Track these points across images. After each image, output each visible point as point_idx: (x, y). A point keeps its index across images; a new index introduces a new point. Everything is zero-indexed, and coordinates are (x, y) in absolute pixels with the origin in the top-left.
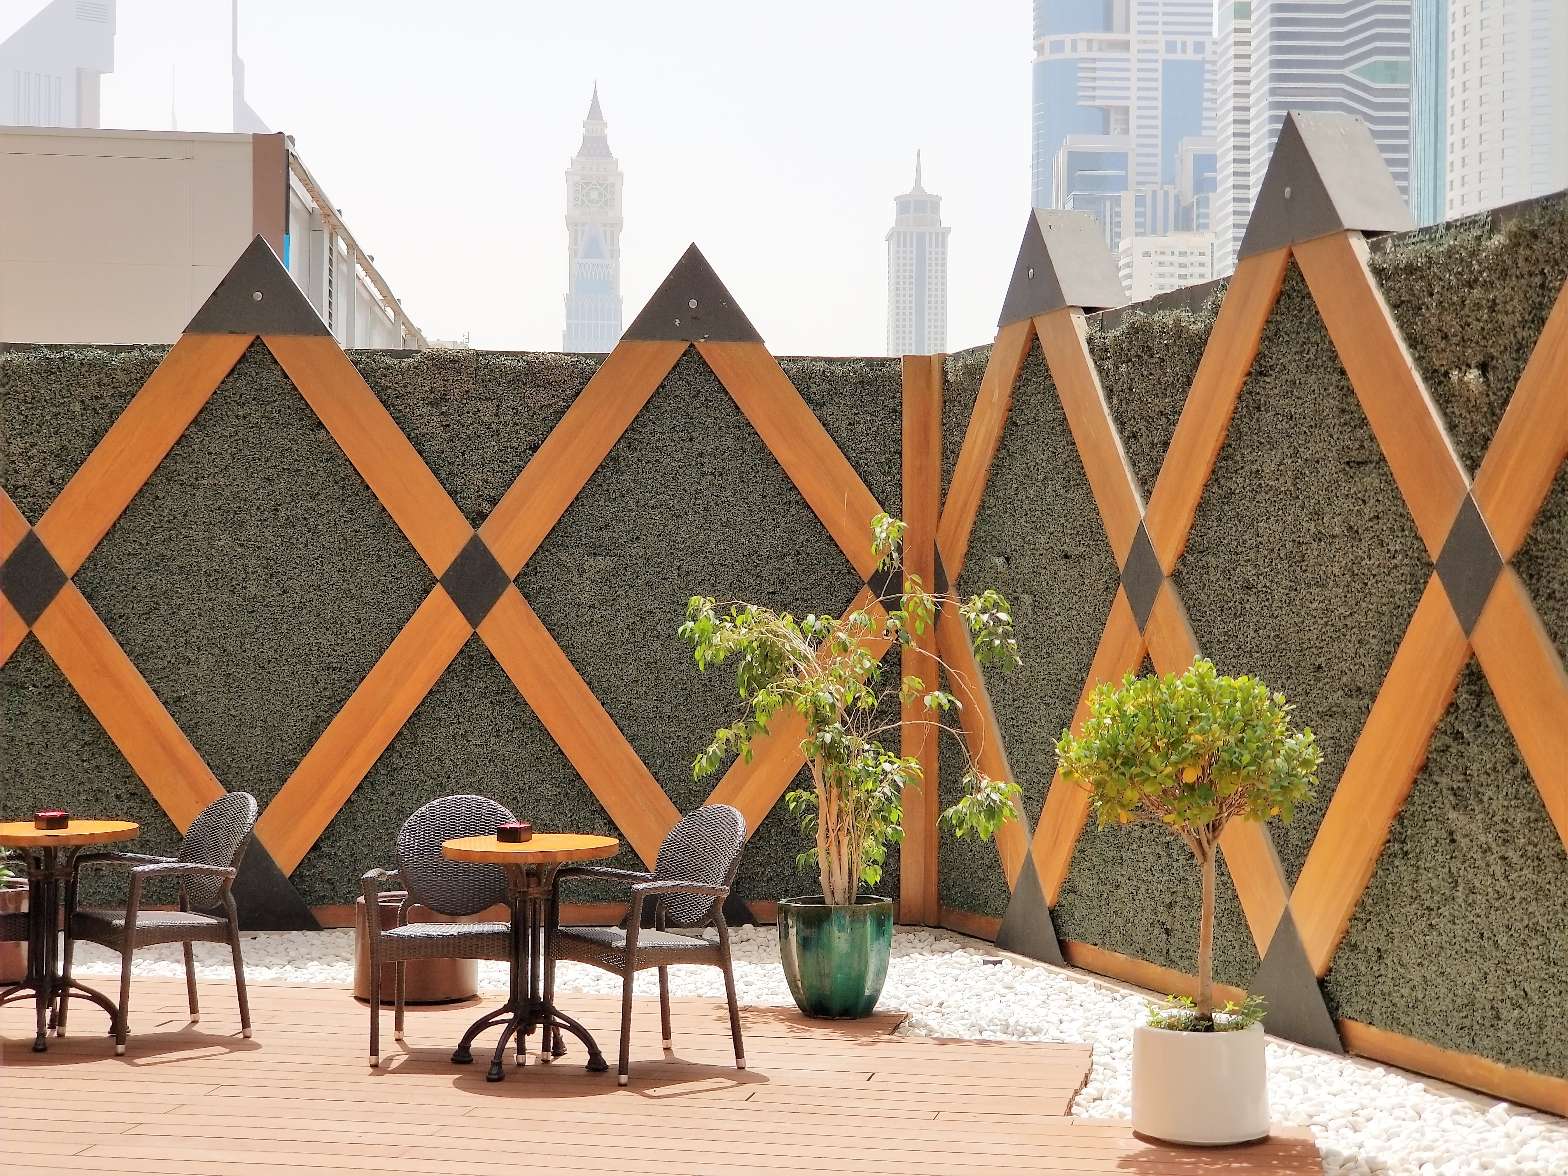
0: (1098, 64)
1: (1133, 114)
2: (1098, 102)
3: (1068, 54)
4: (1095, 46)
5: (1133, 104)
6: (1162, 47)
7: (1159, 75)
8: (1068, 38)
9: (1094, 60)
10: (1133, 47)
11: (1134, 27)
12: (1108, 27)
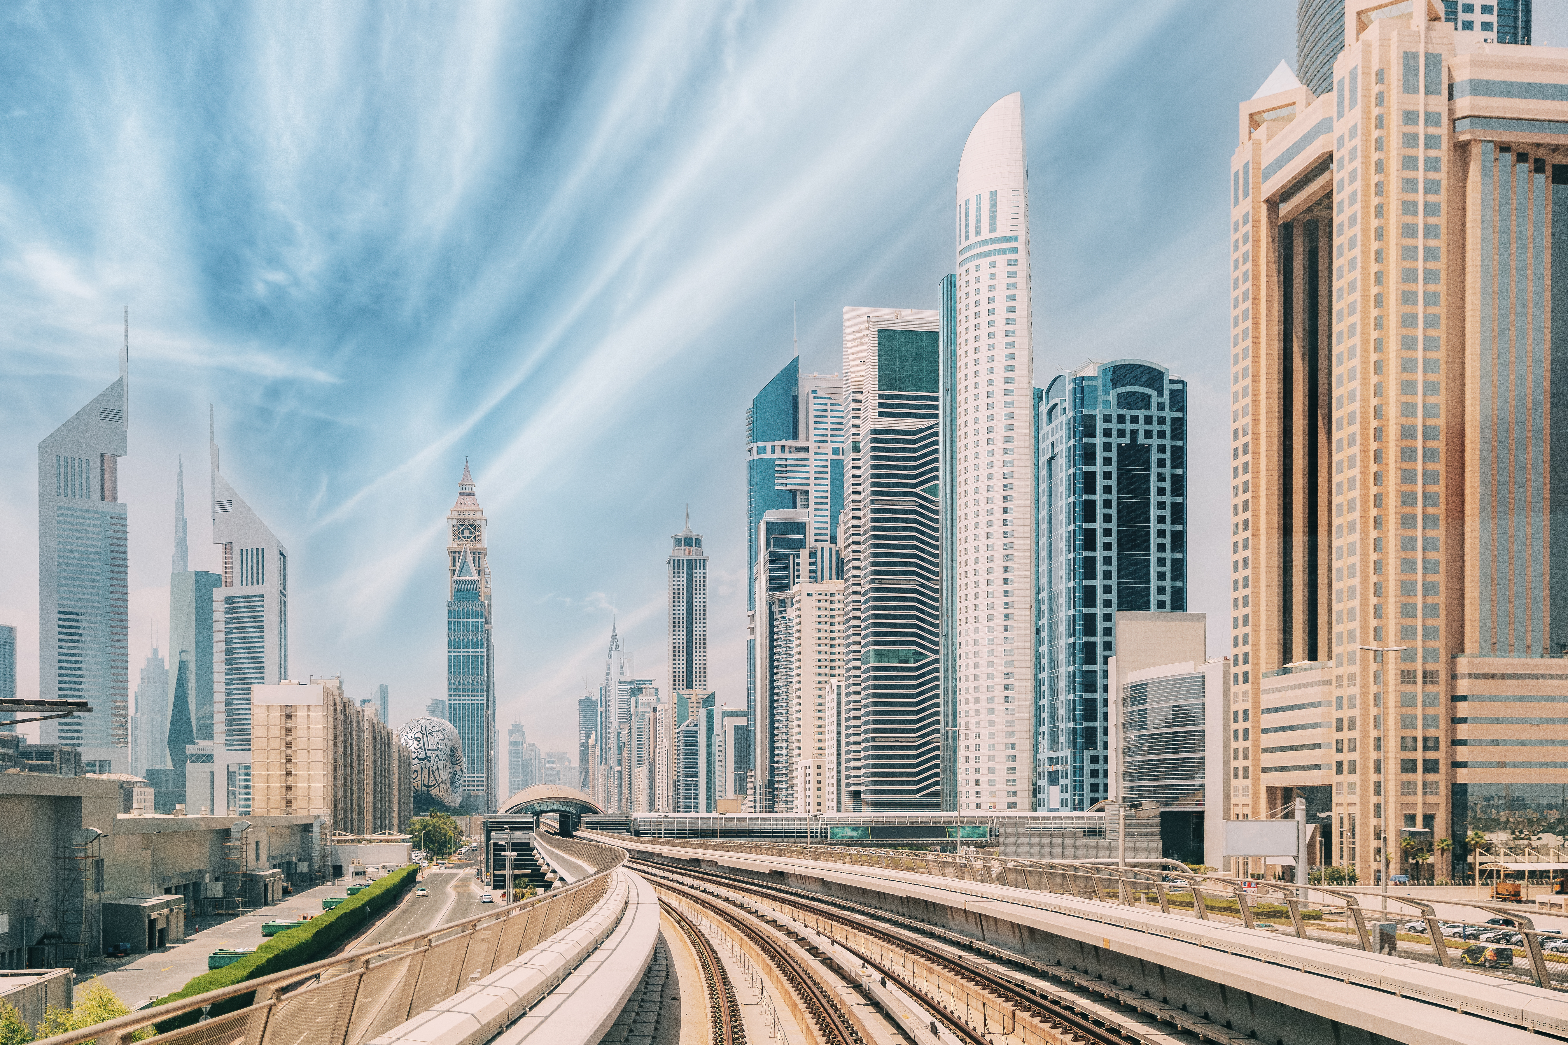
0: (788, 462)
1: (812, 495)
2: (788, 487)
3: (768, 455)
4: (787, 450)
5: (812, 489)
6: (830, 451)
7: (828, 470)
8: (768, 445)
9: (786, 459)
10: (812, 450)
11: (812, 438)
12: (795, 437)
